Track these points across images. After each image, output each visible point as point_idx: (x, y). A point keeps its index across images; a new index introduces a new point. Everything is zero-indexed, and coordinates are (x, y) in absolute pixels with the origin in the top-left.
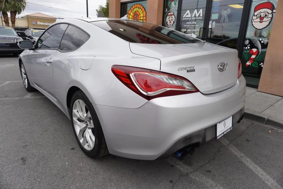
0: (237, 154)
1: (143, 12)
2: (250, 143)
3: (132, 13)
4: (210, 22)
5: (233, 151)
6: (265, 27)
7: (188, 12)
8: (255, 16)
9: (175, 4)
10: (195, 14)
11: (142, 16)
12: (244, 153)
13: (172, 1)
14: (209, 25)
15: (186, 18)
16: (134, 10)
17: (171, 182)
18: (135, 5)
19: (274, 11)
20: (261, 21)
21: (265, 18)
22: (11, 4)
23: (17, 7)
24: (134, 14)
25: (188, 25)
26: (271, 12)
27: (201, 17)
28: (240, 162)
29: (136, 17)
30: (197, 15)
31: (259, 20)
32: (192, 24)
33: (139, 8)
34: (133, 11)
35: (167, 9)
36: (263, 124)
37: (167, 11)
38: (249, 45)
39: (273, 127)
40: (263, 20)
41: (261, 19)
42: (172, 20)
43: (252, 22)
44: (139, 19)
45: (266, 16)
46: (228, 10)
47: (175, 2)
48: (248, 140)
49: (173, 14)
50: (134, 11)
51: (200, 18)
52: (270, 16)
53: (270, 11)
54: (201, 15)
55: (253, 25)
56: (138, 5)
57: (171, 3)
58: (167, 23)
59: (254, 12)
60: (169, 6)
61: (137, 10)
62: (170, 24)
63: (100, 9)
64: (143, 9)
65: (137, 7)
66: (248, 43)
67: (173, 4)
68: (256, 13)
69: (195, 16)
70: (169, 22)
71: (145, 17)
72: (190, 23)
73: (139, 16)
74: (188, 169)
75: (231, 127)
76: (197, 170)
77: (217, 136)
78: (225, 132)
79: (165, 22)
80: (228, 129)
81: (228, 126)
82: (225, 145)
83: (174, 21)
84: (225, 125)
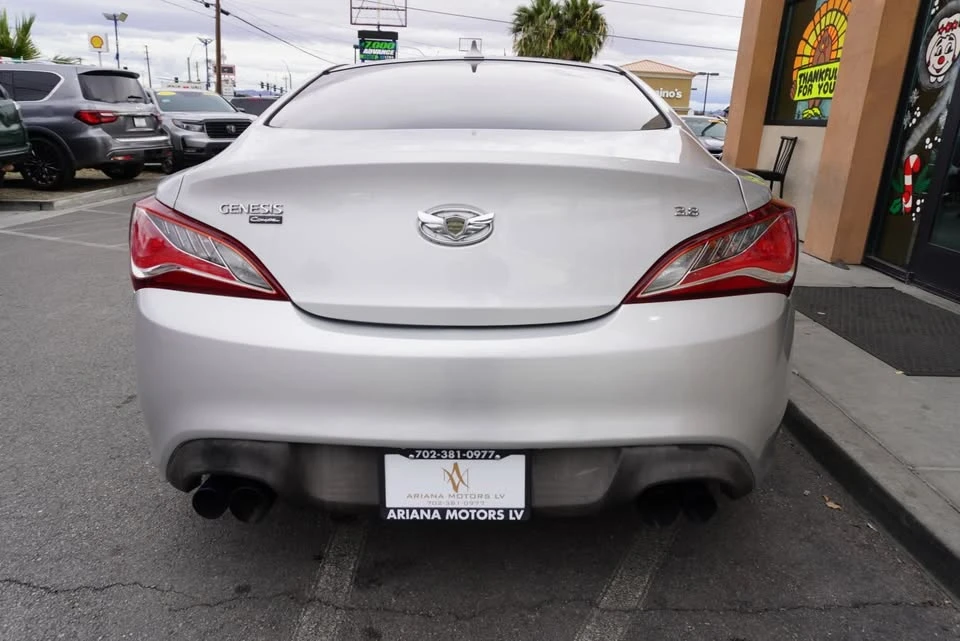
3: (813, 33)
16: (823, 20)
22: (567, 41)
23: (582, 47)
24: (819, 39)
29: (826, 47)
33: (838, 11)
34: (818, 27)
35: (936, 2)
42: (950, 51)
44: (834, 55)
50: (823, 27)
58: (928, 65)
61: (832, 22)
62: (938, 71)
65: (832, 10)
70: (934, 60)
73: (835, 46)
74: (335, 590)
75: (513, 509)
76: (352, 609)
77: (388, 505)
78: (452, 510)
79: (920, 64)
80: (487, 510)
81: (488, 496)
82: (601, 606)
83: (957, 54)
84: (457, 480)
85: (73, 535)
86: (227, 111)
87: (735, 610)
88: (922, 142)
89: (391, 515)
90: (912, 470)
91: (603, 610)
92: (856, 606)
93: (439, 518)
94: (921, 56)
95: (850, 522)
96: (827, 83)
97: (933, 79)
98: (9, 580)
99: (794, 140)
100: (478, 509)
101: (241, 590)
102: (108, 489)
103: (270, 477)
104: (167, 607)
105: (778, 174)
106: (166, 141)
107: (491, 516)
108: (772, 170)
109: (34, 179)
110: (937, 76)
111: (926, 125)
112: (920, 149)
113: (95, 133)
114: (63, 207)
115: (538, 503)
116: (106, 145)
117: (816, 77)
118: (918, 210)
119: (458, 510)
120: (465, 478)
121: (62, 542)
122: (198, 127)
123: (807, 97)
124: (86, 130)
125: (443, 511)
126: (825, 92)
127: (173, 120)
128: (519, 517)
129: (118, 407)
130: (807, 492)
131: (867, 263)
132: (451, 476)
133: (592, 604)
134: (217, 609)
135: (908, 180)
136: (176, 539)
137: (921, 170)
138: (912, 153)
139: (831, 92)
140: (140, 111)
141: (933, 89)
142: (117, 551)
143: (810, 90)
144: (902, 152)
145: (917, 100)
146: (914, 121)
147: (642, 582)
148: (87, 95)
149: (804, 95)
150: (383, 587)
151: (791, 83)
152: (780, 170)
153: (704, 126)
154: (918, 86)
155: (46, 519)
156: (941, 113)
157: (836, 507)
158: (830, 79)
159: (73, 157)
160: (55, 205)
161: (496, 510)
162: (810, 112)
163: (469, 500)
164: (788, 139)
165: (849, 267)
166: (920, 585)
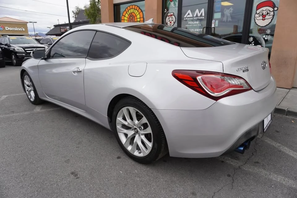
0: (274, 145)
1: (139, 13)
2: (280, 134)
3: (127, 14)
4: (213, 21)
5: (270, 142)
6: (267, 24)
7: (189, 11)
8: (257, 14)
9: (175, 5)
10: (197, 13)
11: (139, 17)
12: (279, 143)
13: (172, 2)
14: (212, 24)
15: (188, 18)
16: (129, 11)
17: (229, 176)
18: (130, 6)
19: (276, 9)
20: (264, 19)
21: (267, 16)
24: (129, 16)
25: (190, 25)
26: (273, 10)
27: (203, 16)
28: (280, 151)
29: (132, 19)
30: (199, 15)
31: (261, 18)
32: (194, 24)
33: (134, 9)
34: (128, 13)
35: (166, 10)
36: (284, 115)
37: (166, 12)
38: (253, 42)
39: (293, 118)
40: (265, 18)
41: (264, 16)
42: (172, 21)
43: (255, 20)
44: (136, 20)
45: (268, 13)
46: (230, 9)
47: (174, 2)
48: (278, 132)
49: (173, 14)
50: (130, 13)
51: (202, 18)
52: (272, 13)
53: (271, 9)
54: (203, 15)
55: (256, 23)
56: (134, 7)
57: (170, 4)
58: (167, 23)
59: (257, 10)
60: (167, 6)
61: (133, 12)
62: (170, 25)
63: (76, 10)
64: (140, 11)
65: (132, 9)
66: (252, 40)
67: (172, 4)
68: (258, 12)
69: (197, 16)
70: (169, 23)
71: (142, 18)
72: (192, 23)
73: (136, 18)
74: (238, 163)
76: (246, 163)
94: (165, 21)
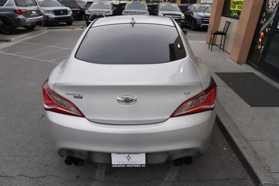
42: (275, 2)
58: (269, 5)
62: (272, 8)
70: (271, 4)
74: (101, 177)
75: (143, 165)
76: (105, 182)
77: (113, 164)
78: (128, 165)
79: (267, 5)
80: (136, 165)
81: (136, 162)
82: (165, 180)
83: (277, 3)
84: (129, 158)
85: (34, 161)
86: (59, 6)
87: (197, 181)
88: (265, 29)
89: (113, 166)
90: (246, 140)
91: (165, 181)
92: (226, 179)
93: (125, 166)
94: (267, 2)
95: (229, 154)
96: (240, 6)
97: (270, 10)
98: (21, 175)
99: (230, 23)
100: (134, 165)
101: (78, 177)
102: (41, 147)
103: (83, 158)
104: (60, 182)
105: (224, 33)
106: (42, 18)
107: (137, 166)
108: (223, 31)
109: (4, 31)
110: (271, 9)
111: (267, 24)
112: (264, 31)
113: (21, 17)
114: (14, 41)
115: (148, 163)
116: (24, 20)
117: (237, 3)
118: (262, 49)
119: (129, 165)
120: (131, 158)
121: (32, 164)
122: (51, 12)
123: (234, 9)
124: (18, 16)
125: (126, 165)
126: (239, 9)
127: (44, 10)
128: (144, 166)
129: (40, 119)
130: (219, 145)
131: (247, 63)
132: (127, 158)
133: (163, 180)
134: (73, 182)
135: (260, 40)
136: (60, 162)
137: (264, 38)
138: (262, 32)
139: (241, 9)
140: (34, 9)
141: (270, 13)
142: (46, 166)
143: (235, 7)
144: (259, 31)
145: (265, 16)
146: (264, 22)
147: (175, 173)
148: (17, 5)
149: (233, 8)
150: (112, 175)
151: (230, 4)
152: (225, 32)
153: (205, 8)
154: (265, 11)
155: (27, 156)
156: (271, 21)
157: (226, 149)
158: (241, 5)
159: (15, 25)
160: (12, 40)
161: (139, 165)
162: (235, 14)
163: (132, 162)
164: (228, 22)
165: (242, 64)
166: (243, 173)
